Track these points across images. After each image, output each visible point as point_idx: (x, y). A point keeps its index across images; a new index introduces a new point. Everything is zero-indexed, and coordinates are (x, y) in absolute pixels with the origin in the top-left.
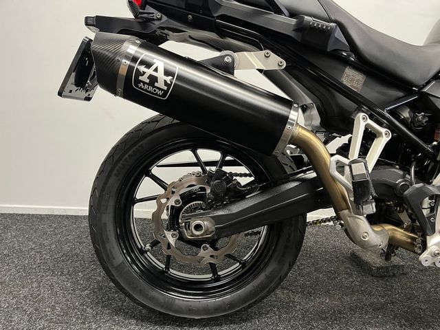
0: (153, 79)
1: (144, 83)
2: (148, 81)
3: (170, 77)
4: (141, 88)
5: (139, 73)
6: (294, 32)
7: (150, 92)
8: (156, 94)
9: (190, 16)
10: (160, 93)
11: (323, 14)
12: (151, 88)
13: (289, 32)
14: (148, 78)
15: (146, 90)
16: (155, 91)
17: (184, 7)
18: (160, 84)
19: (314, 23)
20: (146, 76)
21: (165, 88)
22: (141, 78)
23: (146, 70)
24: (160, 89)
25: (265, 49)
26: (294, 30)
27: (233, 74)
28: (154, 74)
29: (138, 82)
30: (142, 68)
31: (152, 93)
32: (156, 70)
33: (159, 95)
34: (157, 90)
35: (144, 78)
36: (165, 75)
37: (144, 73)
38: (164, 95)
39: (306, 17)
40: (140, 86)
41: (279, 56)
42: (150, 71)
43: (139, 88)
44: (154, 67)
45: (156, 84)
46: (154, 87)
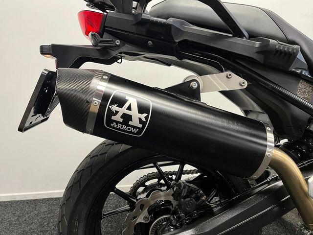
0: (127, 118)
1: (117, 122)
2: (121, 120)
3: (145, 115)
4: (113, 127)
5: (111, 113)
6: (256, 54)
7: (124, 131)
8: (131, 132)
9: (150, 42)
10: (135, 131)
11: (280, 34)
12: (124, 127)
13: (251, 54)
14: (121, 117)
15: (119, 129)
16: (129, 129)
17: (145, 34)
18: (135, 122)
19: (280, 47)
20: (120, 115)
21: (140, 126)
22: (113, 118)
23: (118, 109)
24: (134, 127)
25: (226, 71)
26: (257, 52)
27: (199, 99)
28: (128, 112)
29: (110, 121)
30: (114, 108)
31: (126, 132)
32: (129, 108)
33: (134, 133)
34: (131, 129)
35: (118, 118)
36: (139, 113)
37: (117, 112)
38: (138, 133)
39: (271, 40)
40: (112, 125)
41: (240, 76)
42: (123, 110)
43: (112, 127)
44: (127, 105)
45: (130, 123)
46: (128, 125)
